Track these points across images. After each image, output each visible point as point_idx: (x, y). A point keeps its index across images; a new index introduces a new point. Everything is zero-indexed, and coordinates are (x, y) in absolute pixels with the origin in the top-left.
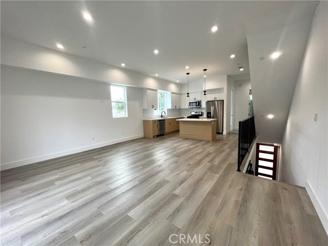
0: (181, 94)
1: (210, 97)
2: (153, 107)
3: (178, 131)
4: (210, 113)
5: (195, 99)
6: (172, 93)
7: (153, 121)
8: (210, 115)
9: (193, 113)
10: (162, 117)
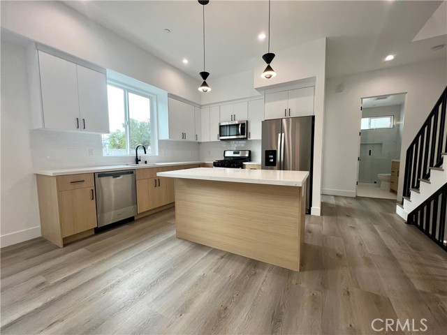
0: (201, 106)
1: (275, 110)
2: (80, 124)
3: (170, 207)
4: (274, 153)
5: (233, 117)
6: (170, 95)
7: (60, 178)
8: (275, 158)
9: (229, 154)
10: (137, 161)
